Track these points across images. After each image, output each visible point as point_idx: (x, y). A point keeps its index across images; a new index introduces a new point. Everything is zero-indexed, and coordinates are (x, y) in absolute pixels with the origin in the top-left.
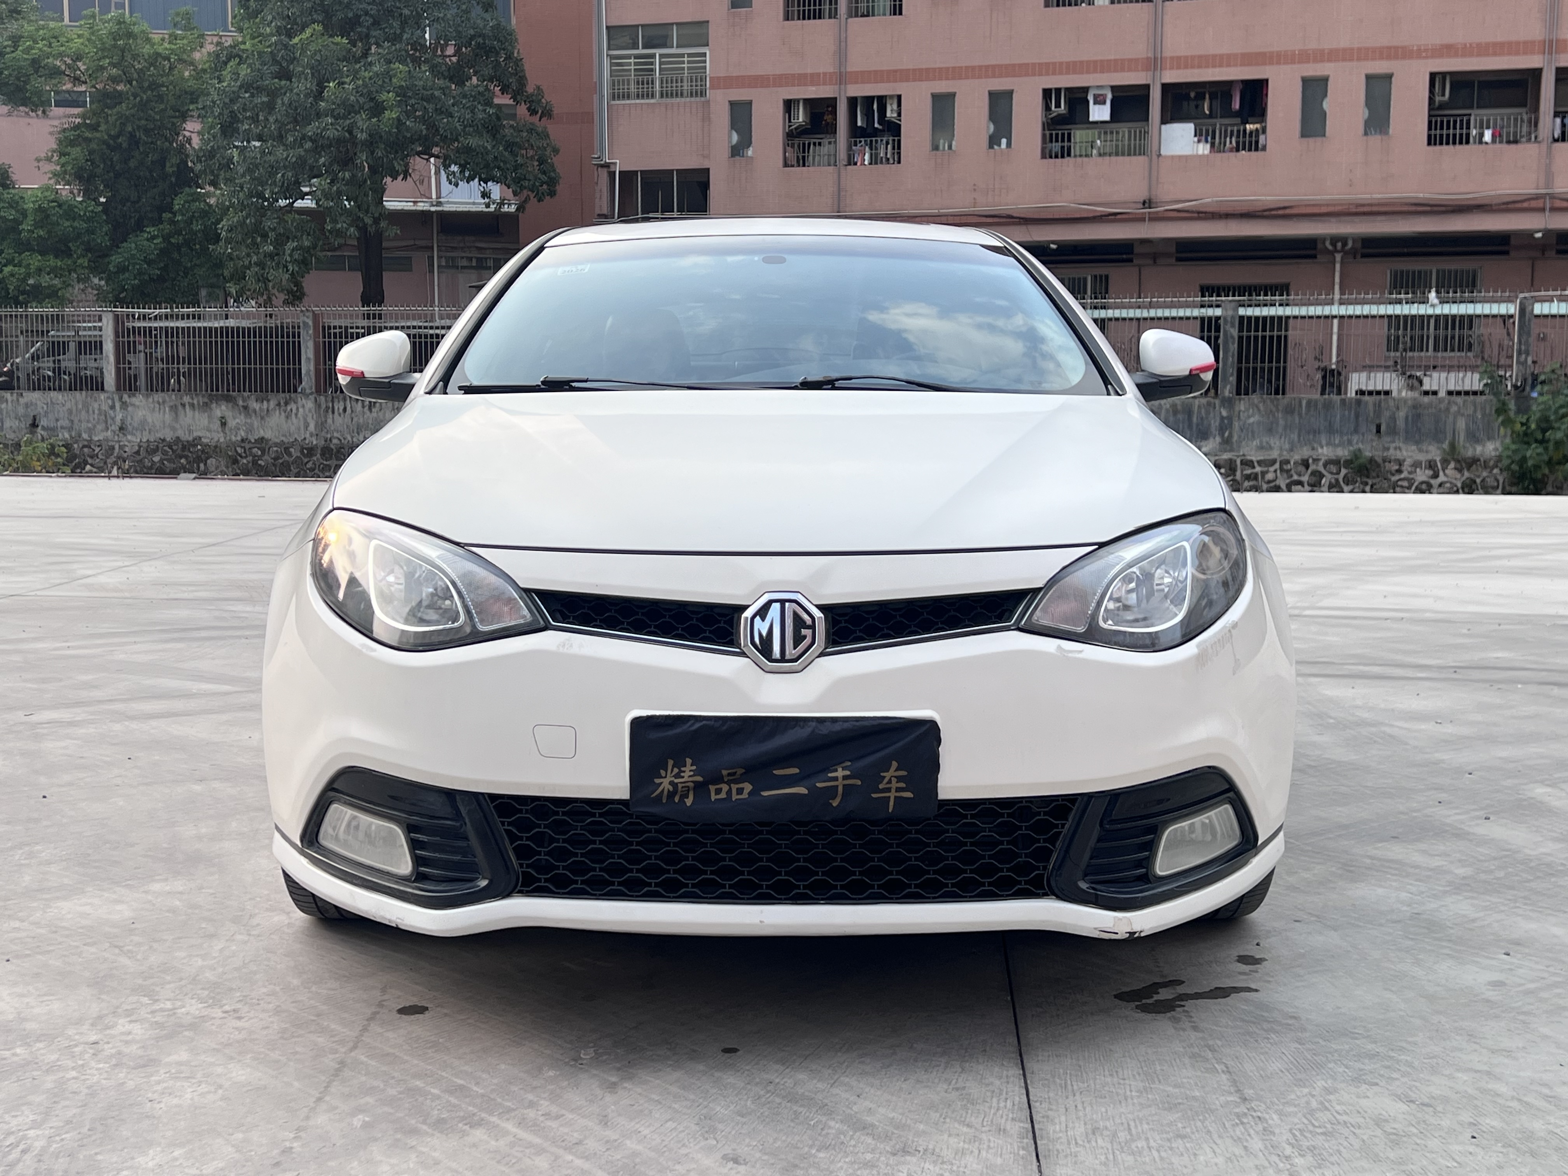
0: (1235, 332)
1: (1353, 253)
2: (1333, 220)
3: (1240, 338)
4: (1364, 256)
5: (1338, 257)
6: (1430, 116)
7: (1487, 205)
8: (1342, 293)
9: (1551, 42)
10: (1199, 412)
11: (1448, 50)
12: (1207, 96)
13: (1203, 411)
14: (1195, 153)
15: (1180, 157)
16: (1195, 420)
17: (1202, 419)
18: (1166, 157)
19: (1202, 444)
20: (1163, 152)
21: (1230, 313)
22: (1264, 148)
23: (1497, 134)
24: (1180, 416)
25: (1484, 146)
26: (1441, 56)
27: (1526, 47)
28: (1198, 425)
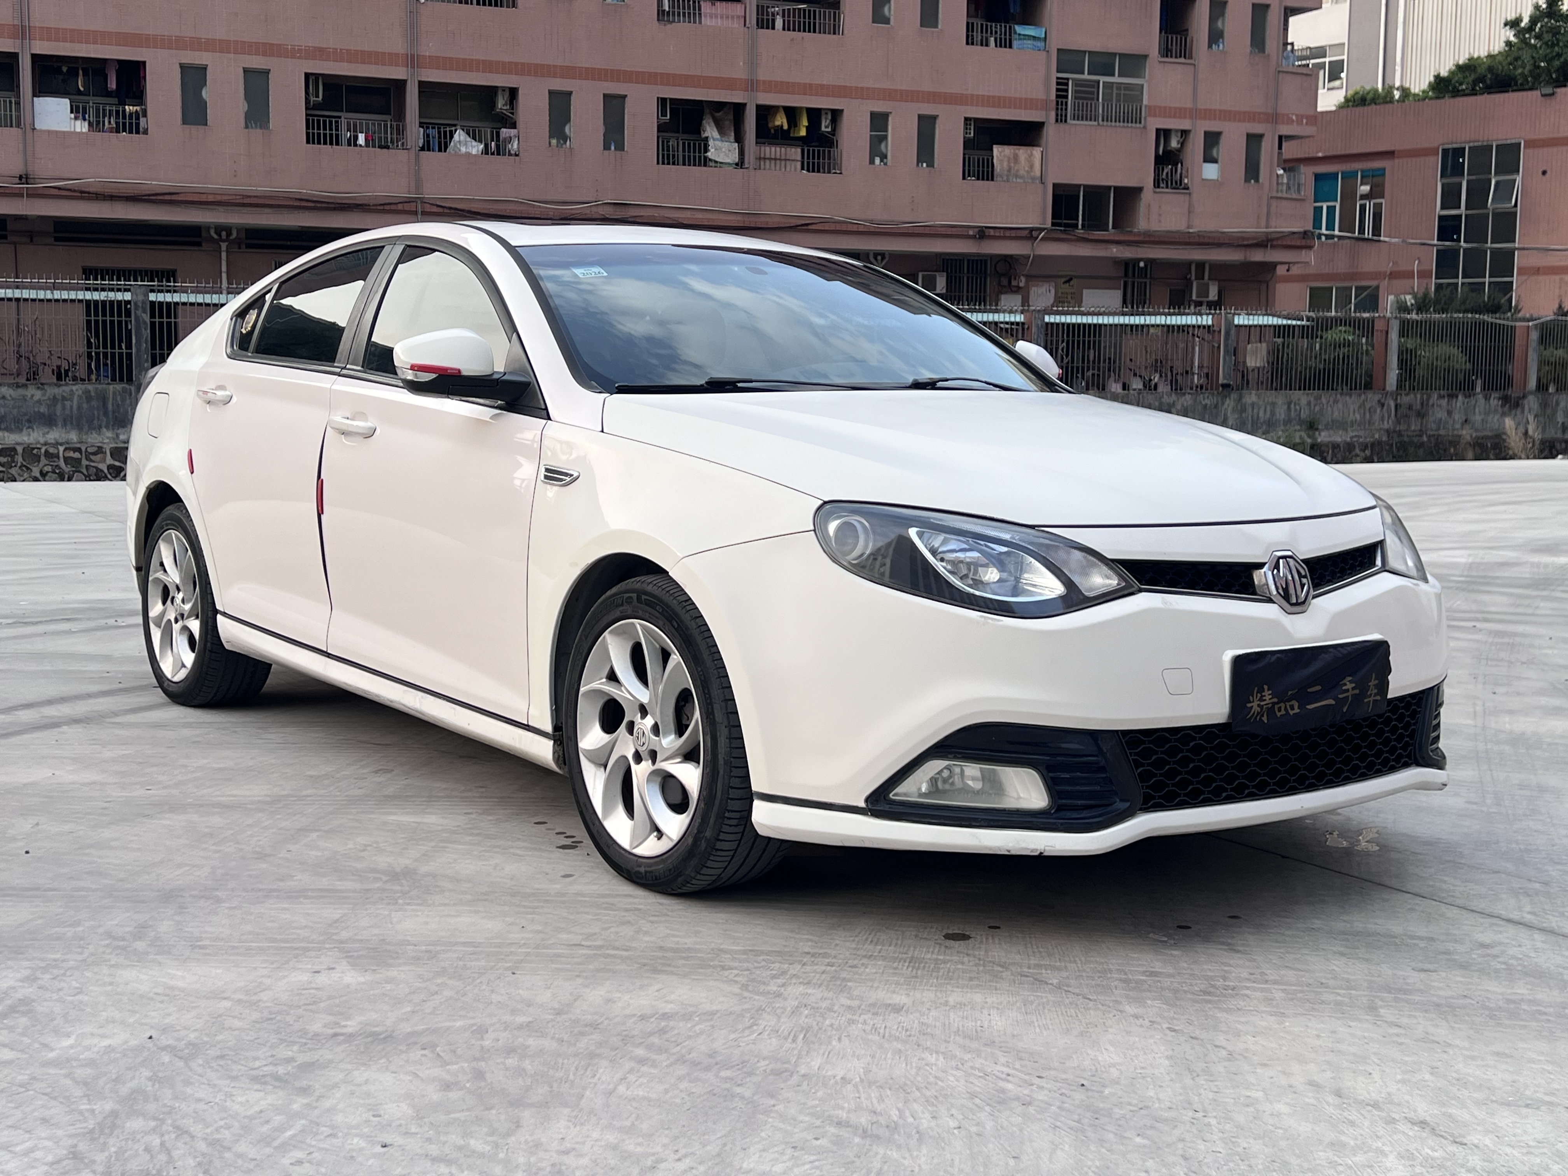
0: (147, 318)
1: (238, 243)
2: (221, 209)
3: (153, 324)
4: (249, 246)
5: (224, 246)
6: (307, 115)
7: (366, 205)
8: (230, 282)
9: (413, 56)
10: (114, 399)
11: (320, 53)
12: (81, 72)
13: (119, 398)
14: (72, 130)
15: (57, 132)
16: (110, 407)
17: (118, 405)
18: (41, 131)
19: (119, 432)
20: (38, 126)
21: (141, 298)
22: (146, 132)
23: (370, 138)
24: (94, 403)
25: (358, 148)
26: (314, 58)
27: (390, 59)
28: (114, 412)
